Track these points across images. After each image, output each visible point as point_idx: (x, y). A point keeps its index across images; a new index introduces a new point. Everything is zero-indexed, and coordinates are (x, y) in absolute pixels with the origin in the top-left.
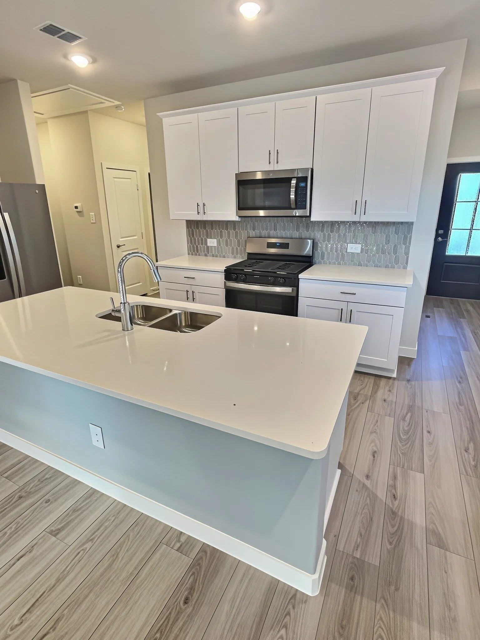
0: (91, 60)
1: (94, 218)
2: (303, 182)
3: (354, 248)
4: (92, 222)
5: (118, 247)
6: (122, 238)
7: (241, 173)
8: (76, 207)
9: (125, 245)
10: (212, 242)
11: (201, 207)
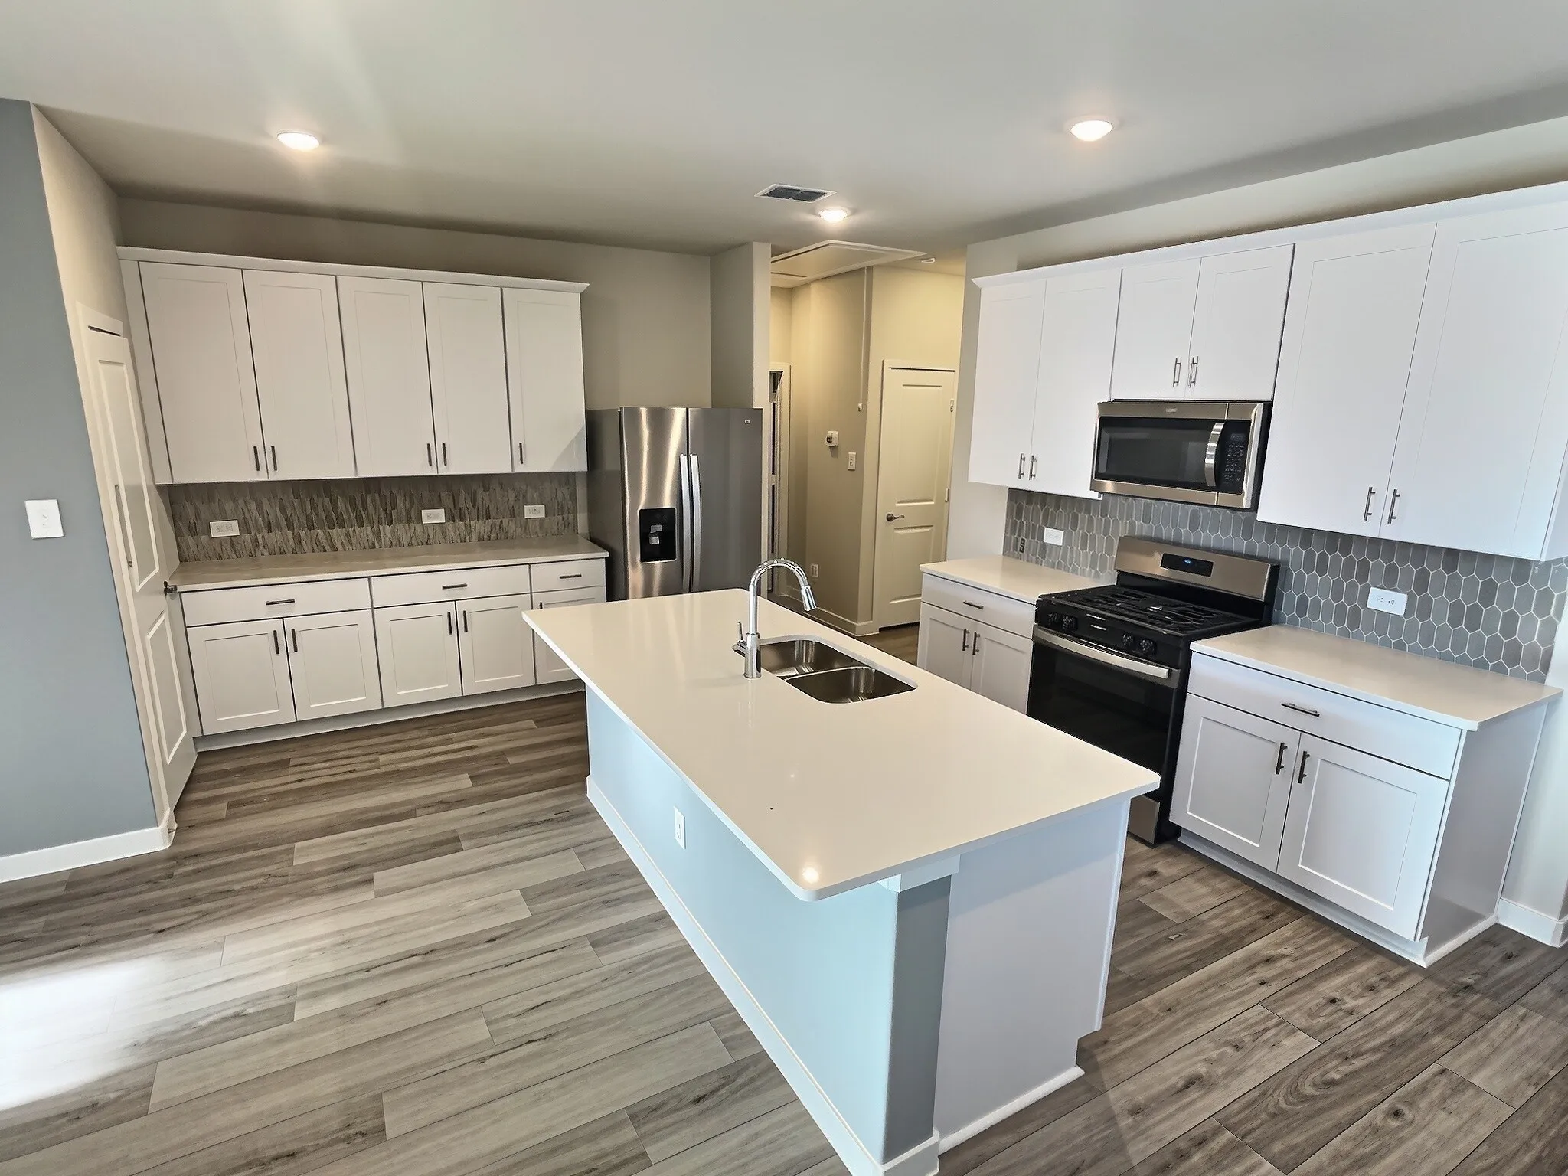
0: (849, 212)
1: (854, 463)
2: (1238, 431)
3: (1387, 601)
4: (850, 467)
5: (890, 518)
6: (899, 503)
7: (1115, 400)
8: (829, 439)
9: (903, 517)
10: (1053, 537)
11: (1028, 464)
